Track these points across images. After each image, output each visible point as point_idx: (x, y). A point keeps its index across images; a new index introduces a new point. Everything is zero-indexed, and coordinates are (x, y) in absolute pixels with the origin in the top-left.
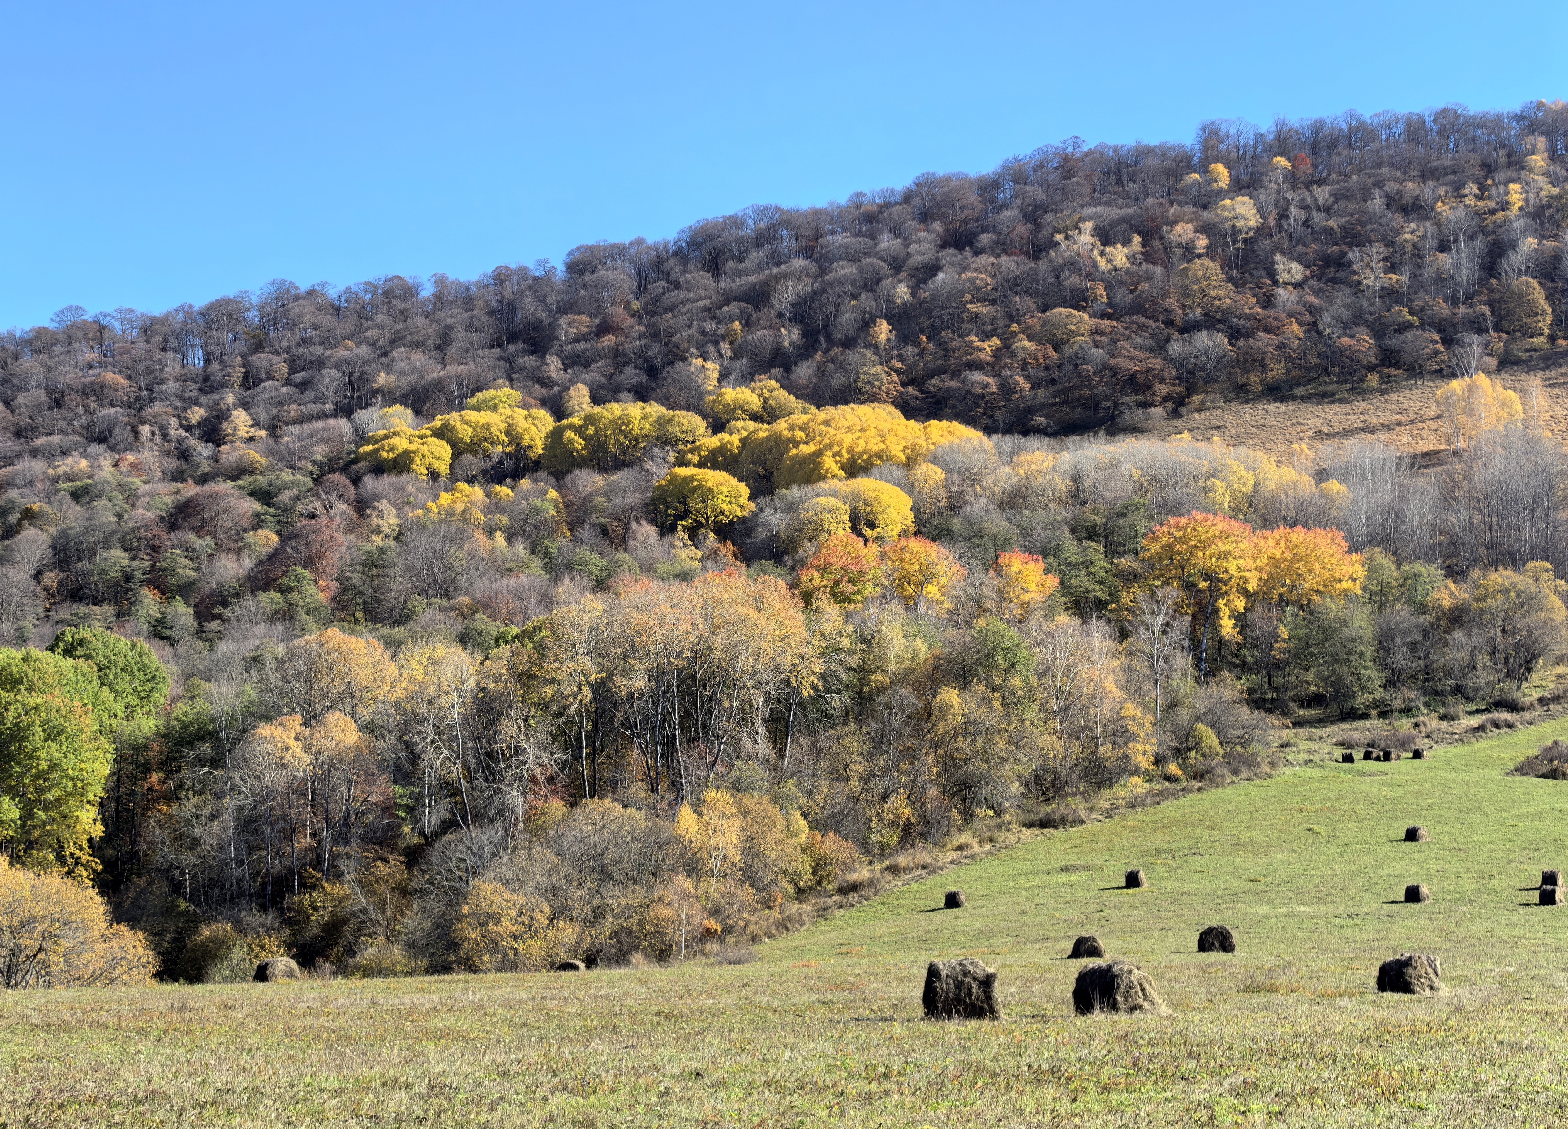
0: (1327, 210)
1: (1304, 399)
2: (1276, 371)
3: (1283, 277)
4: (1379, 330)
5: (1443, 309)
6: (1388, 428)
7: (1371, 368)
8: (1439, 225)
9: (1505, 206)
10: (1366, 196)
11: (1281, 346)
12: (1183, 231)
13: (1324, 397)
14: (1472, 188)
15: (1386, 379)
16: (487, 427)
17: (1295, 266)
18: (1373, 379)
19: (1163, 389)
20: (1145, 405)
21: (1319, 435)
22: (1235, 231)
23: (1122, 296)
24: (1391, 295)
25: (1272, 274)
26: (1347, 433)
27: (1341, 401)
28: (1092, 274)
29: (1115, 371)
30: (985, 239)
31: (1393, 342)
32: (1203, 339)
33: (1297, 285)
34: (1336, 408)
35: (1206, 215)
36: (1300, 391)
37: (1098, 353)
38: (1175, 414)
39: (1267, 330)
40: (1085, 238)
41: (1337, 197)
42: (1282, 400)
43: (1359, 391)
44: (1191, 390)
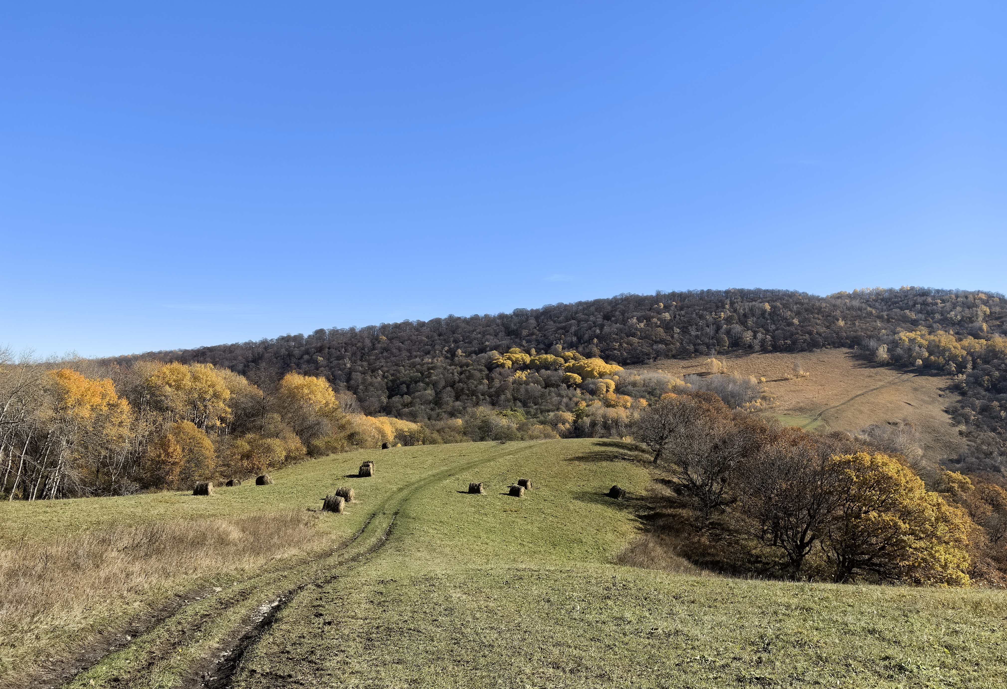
0: (684, 316)
1: (680, 359)
2: (674, 352)
3: (675, 331)
4: (694, 345)
5: (707, 340)
6: (696, 366)
7: (693, 353)
8: (707, 321)
9: (720, 317)
10: (692, 314)
11: (675, 348)
12: (655, 320)
13: (684, 359)
14: (714, 313)
15: (696, 355)
16: (518, 358)
17: (678, 330)
18: (693, 355)
19: (652, 356)
20: (649, 359)
21: (683, 367)
22: (665, 320)
23: (643, 335)
24: (697, 337)
25: (673, 331)
26: (689, 367)
27: (687, 360)
28: (636, 329)
29: (643, 352)
30: (613, 319)
31: (697, 347)
32: (660, 346)
33: (678, 334)
34: (686, 361)
35: (659, 316)
36: (679, 357)
37: (639, 348)
38: (655, 361)
39: (673, 344)
40: (635, 320)
41: (686, 313)
42: (676, 359)
43: (690, 358)
44: (658, 356)
